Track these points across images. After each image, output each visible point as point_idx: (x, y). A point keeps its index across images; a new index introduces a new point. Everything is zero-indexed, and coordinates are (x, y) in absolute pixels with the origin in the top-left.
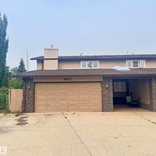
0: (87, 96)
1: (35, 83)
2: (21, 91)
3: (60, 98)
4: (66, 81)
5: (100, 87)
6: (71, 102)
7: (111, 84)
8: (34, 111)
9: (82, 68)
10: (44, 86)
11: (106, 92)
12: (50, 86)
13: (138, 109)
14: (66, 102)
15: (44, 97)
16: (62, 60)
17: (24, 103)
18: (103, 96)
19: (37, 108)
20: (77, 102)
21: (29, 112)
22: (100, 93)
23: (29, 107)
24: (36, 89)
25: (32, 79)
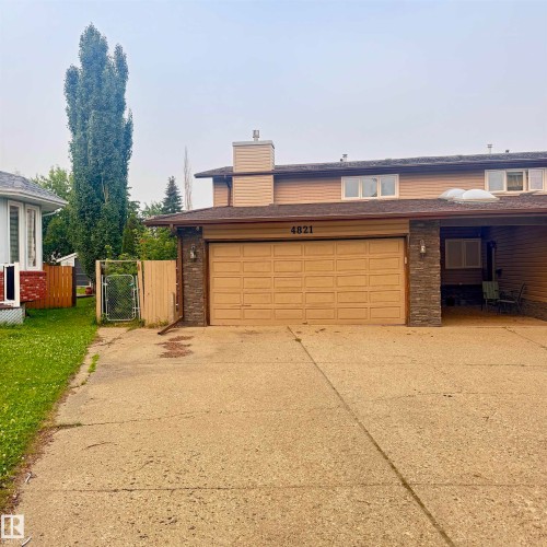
0: (361, 281)
1: (208, 242)
2: (169, 268)
4: (297, 235)
5: (401, 253)
6: (312, 299)
7: (437, 242)
8: (208, 324)
9: (344, 199)
11: (417, 268)
12: (250, 250)
14: (298, 298)
15: (235, 283)
16: (283, 176)
17: (181, 298)
19: (217, 313)
20: (329, 298)
21: (195, 324)
23: (194, 310)
24: (212, 259)
25: (200, 232)
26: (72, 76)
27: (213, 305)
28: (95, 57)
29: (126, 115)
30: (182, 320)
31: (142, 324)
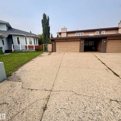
0: (74, 47)
1: (55, 42)
2: (51, 45)
3: (64, 47)
4: (66, 41)
5: (79, 43)
6: (68, 49)
7: (84, 41)
8: (56, 52)
10: (58, 43)
11: (81, 45)
12: (60, 42)
13: (96, 52)
14: (66, 49)
15: (58, 47)
17: (52, 49)
18: (80, 46)
19: (57, 51)
20: (70, 49)
21: (54, 52)
22: (79, 45)
23: (54, 50)
24: (56, 44)
25: (54, 40)
26: (42, 20)
27: (56, 50)
28: (45, 17)
29: (49, 25)
30: (52, 51)
31: (48, 52)
